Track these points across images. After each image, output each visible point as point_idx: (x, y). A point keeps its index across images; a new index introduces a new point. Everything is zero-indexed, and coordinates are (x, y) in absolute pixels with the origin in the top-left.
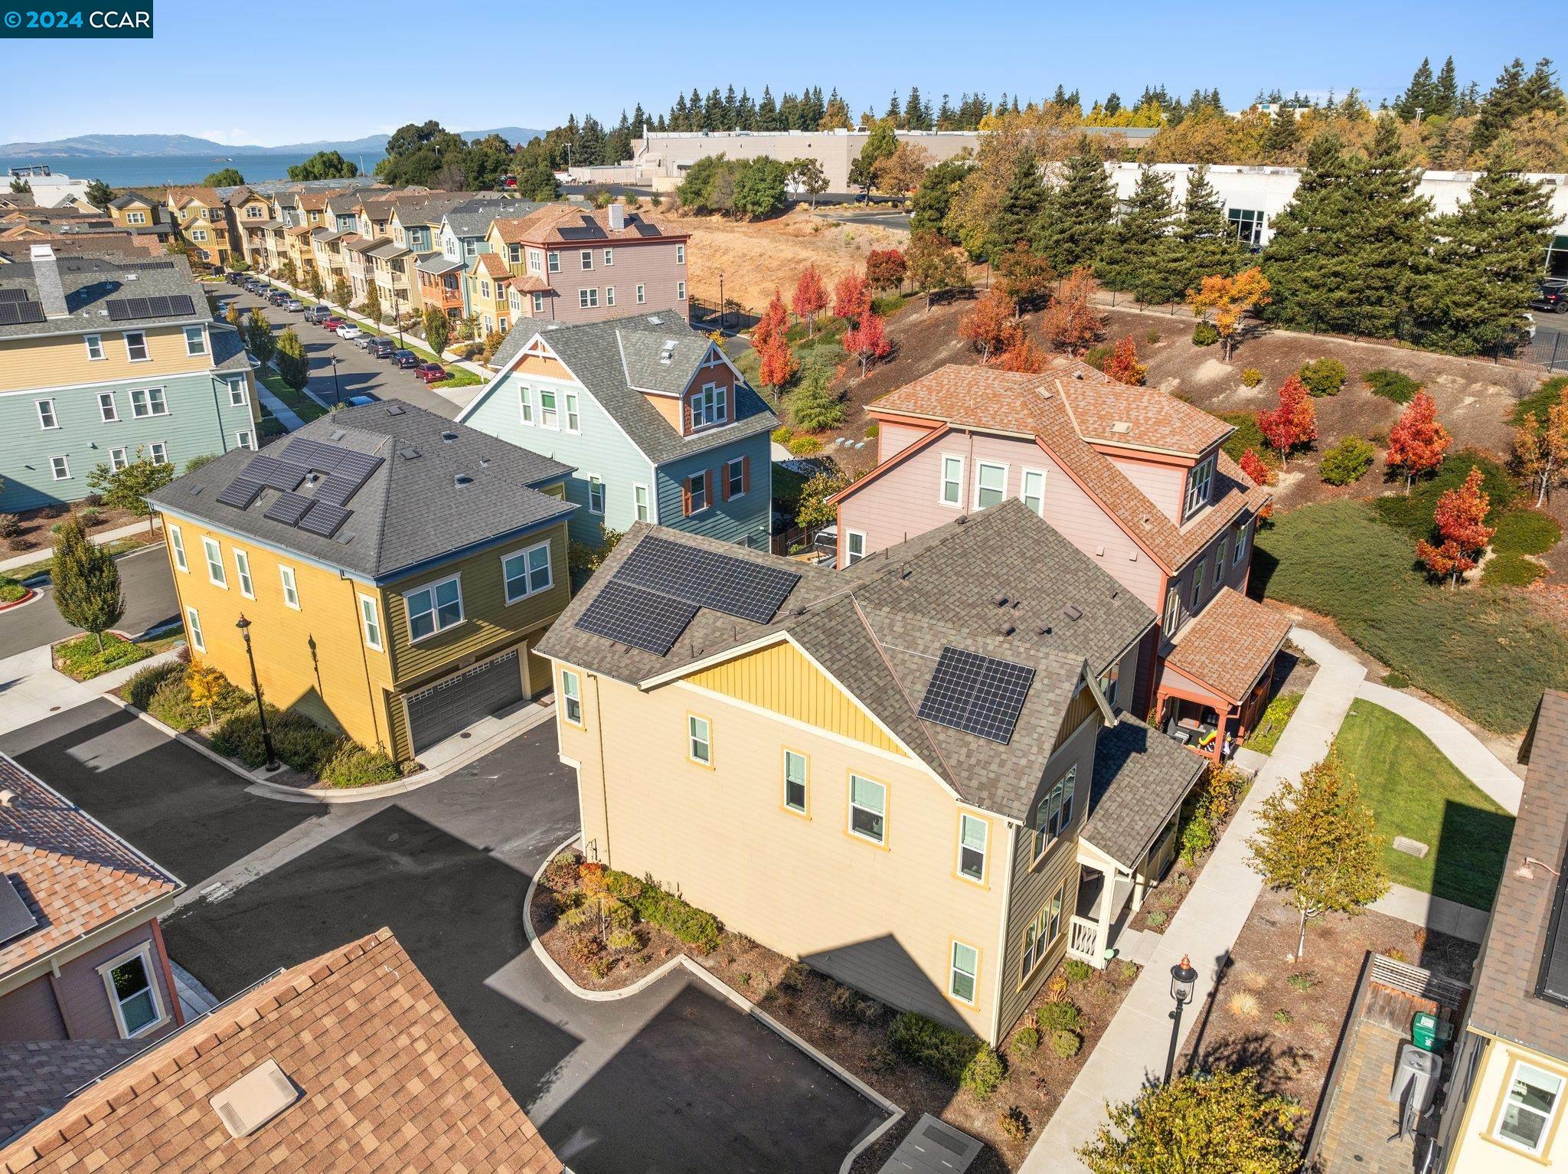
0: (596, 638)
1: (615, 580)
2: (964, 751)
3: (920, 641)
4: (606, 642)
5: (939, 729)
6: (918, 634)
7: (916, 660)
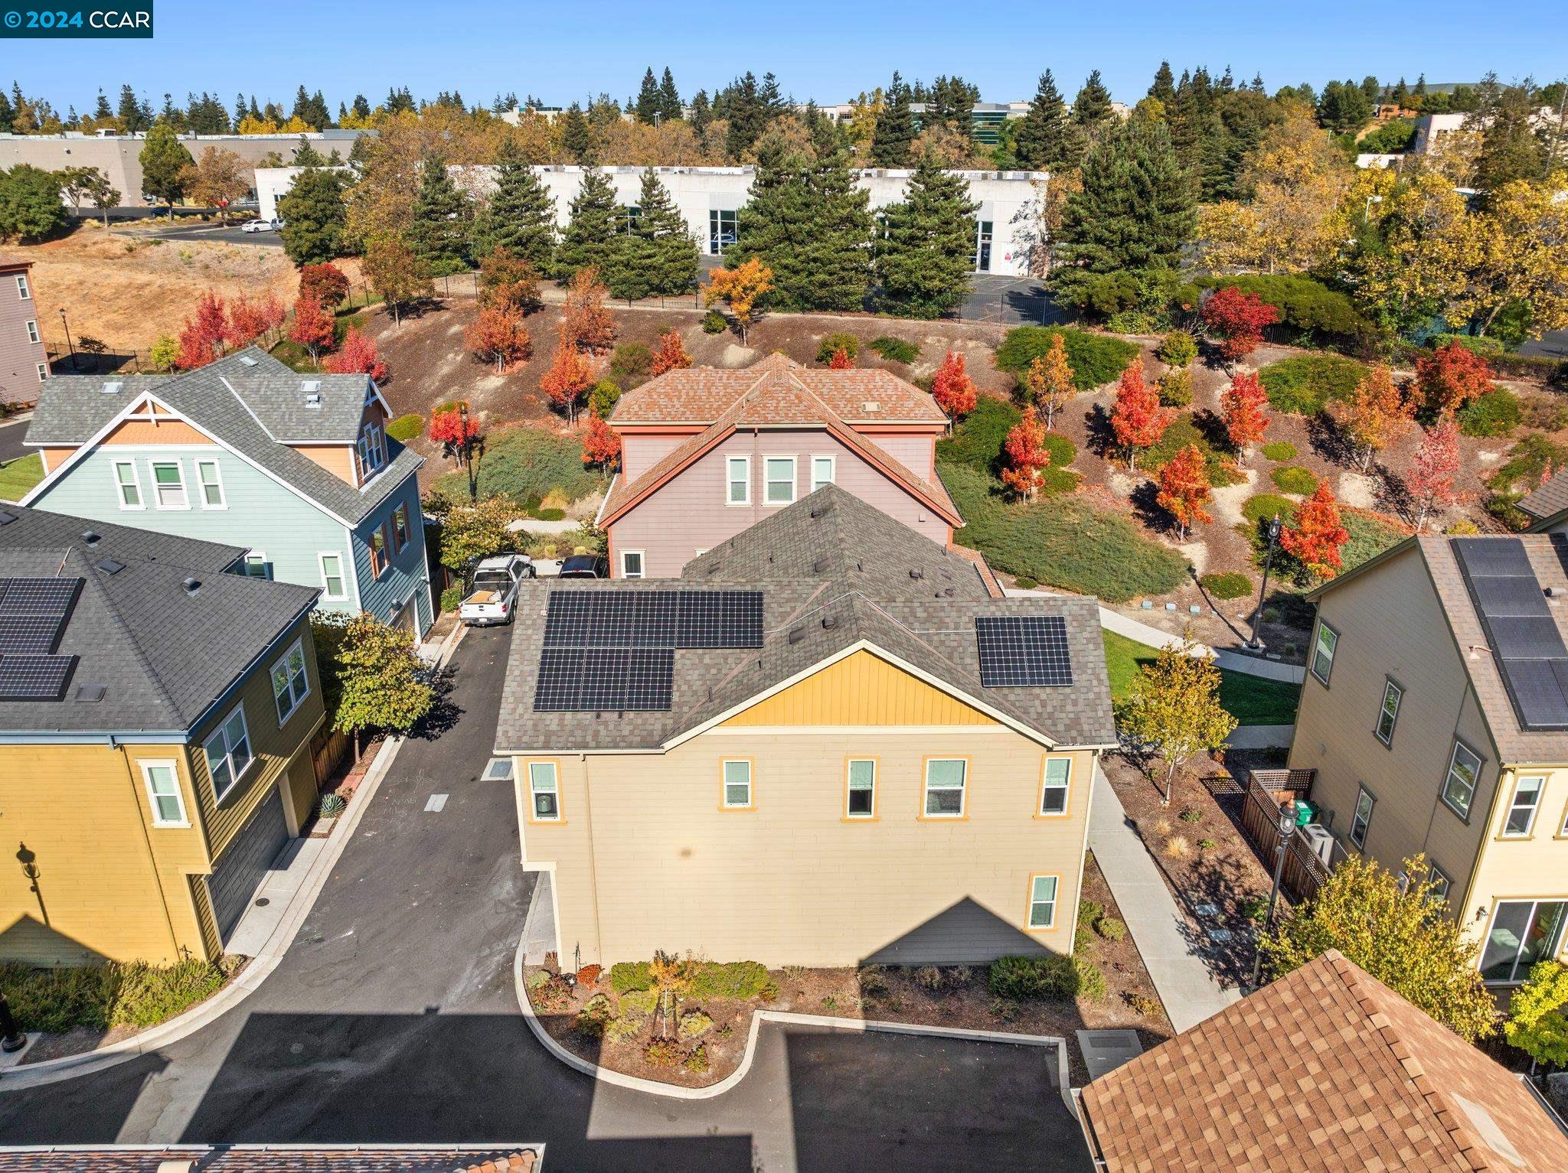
0: (569, 715)
1: (550, 648)
2: (1037, 703)
3: (947, 620)
4: (587, 717)
5: (1006, 691)
6: (942, 614)
7: (952, 637)
